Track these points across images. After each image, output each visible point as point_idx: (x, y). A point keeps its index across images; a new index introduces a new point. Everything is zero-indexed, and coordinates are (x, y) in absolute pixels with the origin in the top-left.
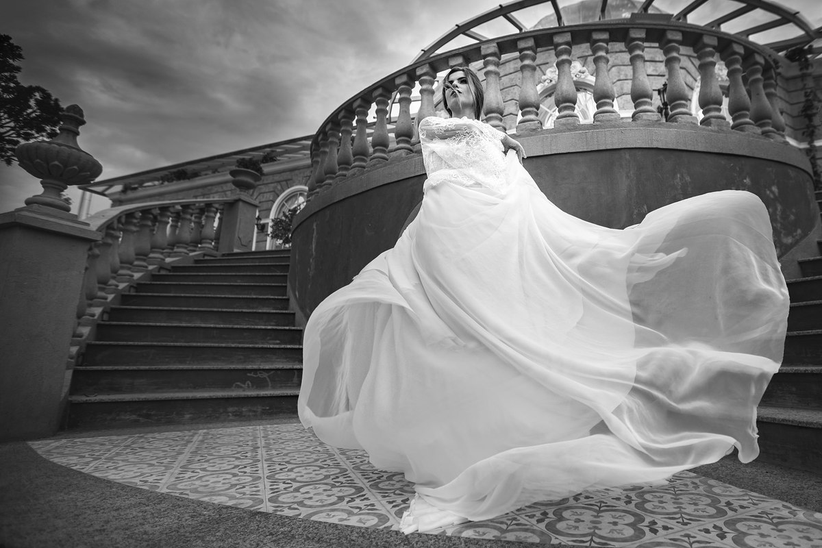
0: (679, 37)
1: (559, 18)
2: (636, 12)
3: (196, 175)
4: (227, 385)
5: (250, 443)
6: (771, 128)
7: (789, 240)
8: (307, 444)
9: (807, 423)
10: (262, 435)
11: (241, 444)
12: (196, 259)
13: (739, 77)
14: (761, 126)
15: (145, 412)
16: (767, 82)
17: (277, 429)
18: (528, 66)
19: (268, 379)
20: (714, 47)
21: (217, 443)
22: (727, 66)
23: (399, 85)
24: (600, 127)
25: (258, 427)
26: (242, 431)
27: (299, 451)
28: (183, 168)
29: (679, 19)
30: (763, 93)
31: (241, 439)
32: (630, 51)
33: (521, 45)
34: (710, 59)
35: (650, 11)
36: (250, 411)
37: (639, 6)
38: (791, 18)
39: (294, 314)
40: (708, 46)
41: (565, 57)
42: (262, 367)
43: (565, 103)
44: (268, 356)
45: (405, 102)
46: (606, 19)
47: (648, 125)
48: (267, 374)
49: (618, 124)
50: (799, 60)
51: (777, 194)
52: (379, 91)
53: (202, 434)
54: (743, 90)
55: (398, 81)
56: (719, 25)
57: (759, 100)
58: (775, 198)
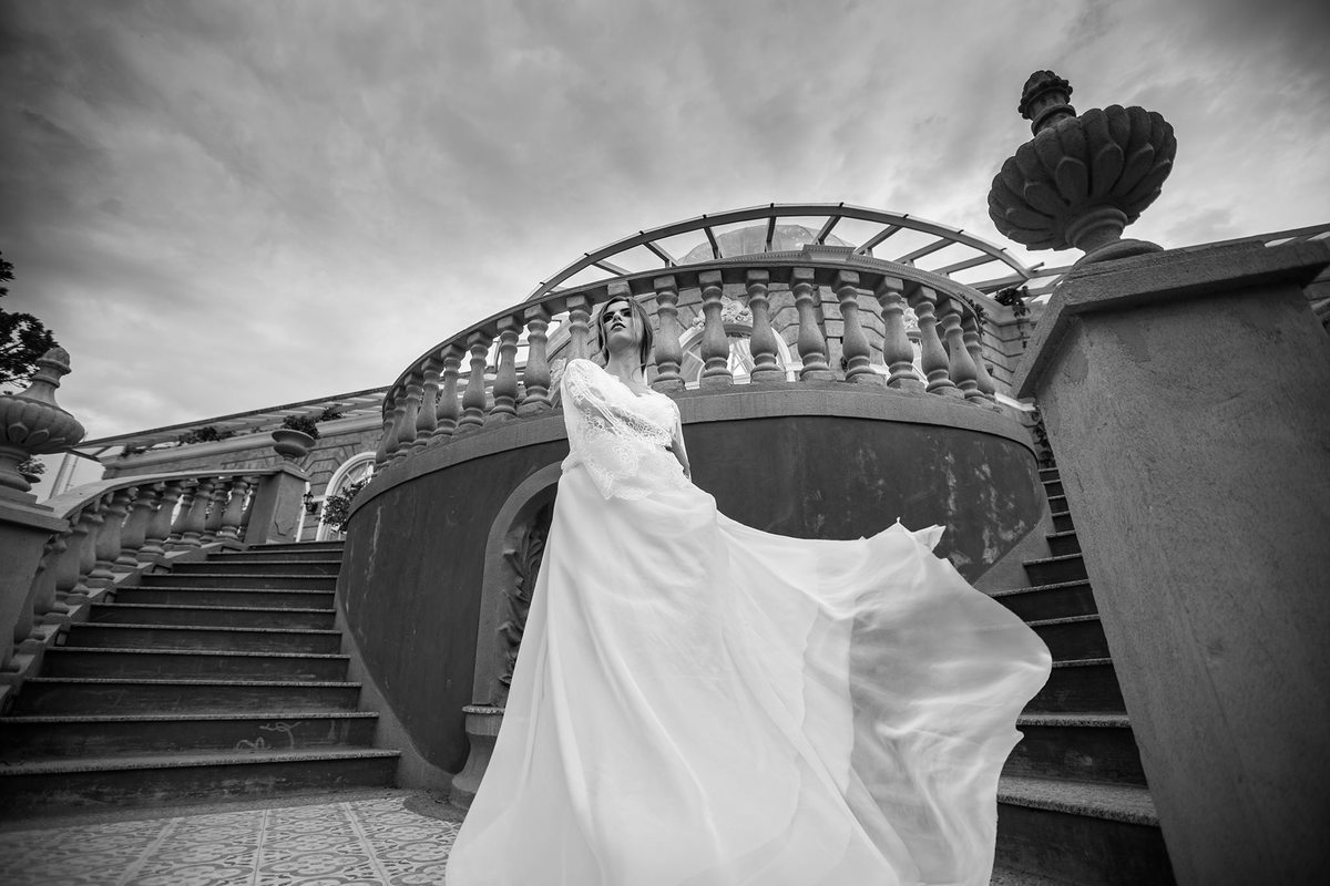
0: (855, 278)
1: (715, 249)
2: (810, 242)
3: (229, 434)
4: (227, 744)
5: (244, 840)
6: (976, 391)
7: (1009, 536)
8: (331, 840)
10: (267, 825)
11: (230, 841)
12: (210, 553)
13: (933, 328)
14: (963, 388)
15: (94, 788)
16: (968, 333)
17: (292, 814)
18: (667, 310)
19: (290, 733)
20: (899, 292)
21: (194, 840)
22: (918, 313)
23: (502, 330)
24: (761, 388)
25: (264, 812)
26: (238, 819)
27: (315, 853)
28: (212, 425)
29: (863, 253)
30: (963, 346)
31: (233, 833)
32: (796, 294)
33: (659, 284)
34: (895, 306)
35: (827, 242)
36: (256, 784)
37: (815, 235)
38: (997, 255)
39: (340, 635)
40: (893, 290)
41: (713, 300)
42: (282, 716)
43: (715, 356)
44: (296, 698)
45: (509, 350)
46: (774, 251)
47: (820, 387)
48: (290, 727)
49: (781, 386)
50: (1012, 303)
51: (989, 474)
52: (477, 336)
53: (176, 825)
54: (938, 344)
55: (500, 325)
56: (912, 260)
57: (959, 355)
58: (988, 481)
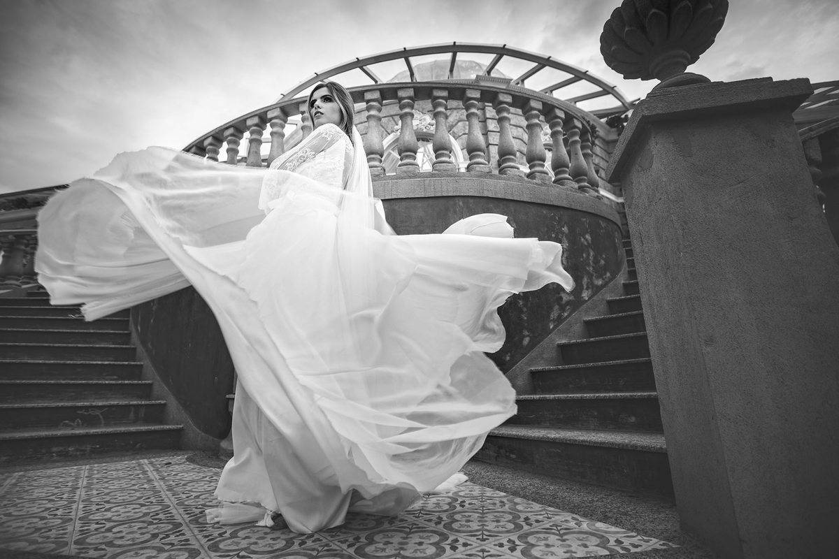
0: (509, 99)
1: (412, 74)
2: (481, 74)
4: (54, 424)
5: (70, 484)
6: (586, 184)
7: (600, 282)
8: (133, 482)
9: (601, 443)
10: (86, 474)
11: (59, 485)
12: (29, 291)
13: (561, 138)
14: (578, 181)
16: (584, 144)
17: (105, 468)
18: (373, 116)
19: (101, 417)
20: (539, 111)
21: (32, 486)
22: (551, 127)
23: (250, 126)
24: (439, 176)
25: (84, 467)
26: (64, 471)
27: (122, 490)
28: (22, 196)
29: (518, 84)
30: (580, 153)
31: (61, 480)
32: (467, 108)
33: (368, 96)
34: (536, 121)
35: (493, 74)
36: (77, 450)
37: (485, 68)
38: (610, 91)
39: (135, 349)
40: (535, 109)
41: (407, 110)
42: (94, 404)
43: (407, 152)
44: (103, 392)
45: (255, 142)
46: (454, 78)
47: (480, 176)
48: (101, 412)
49: (454, 175)
50: (617, 127)
51: (590, 241)
52: (231, 131)
53: (17, 477)
54: (564, 151)
55: (249, 122)
56: (551, 91)
57: (577, 159)
58: (589, 245)
